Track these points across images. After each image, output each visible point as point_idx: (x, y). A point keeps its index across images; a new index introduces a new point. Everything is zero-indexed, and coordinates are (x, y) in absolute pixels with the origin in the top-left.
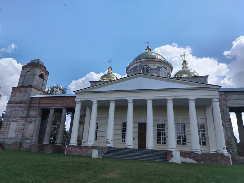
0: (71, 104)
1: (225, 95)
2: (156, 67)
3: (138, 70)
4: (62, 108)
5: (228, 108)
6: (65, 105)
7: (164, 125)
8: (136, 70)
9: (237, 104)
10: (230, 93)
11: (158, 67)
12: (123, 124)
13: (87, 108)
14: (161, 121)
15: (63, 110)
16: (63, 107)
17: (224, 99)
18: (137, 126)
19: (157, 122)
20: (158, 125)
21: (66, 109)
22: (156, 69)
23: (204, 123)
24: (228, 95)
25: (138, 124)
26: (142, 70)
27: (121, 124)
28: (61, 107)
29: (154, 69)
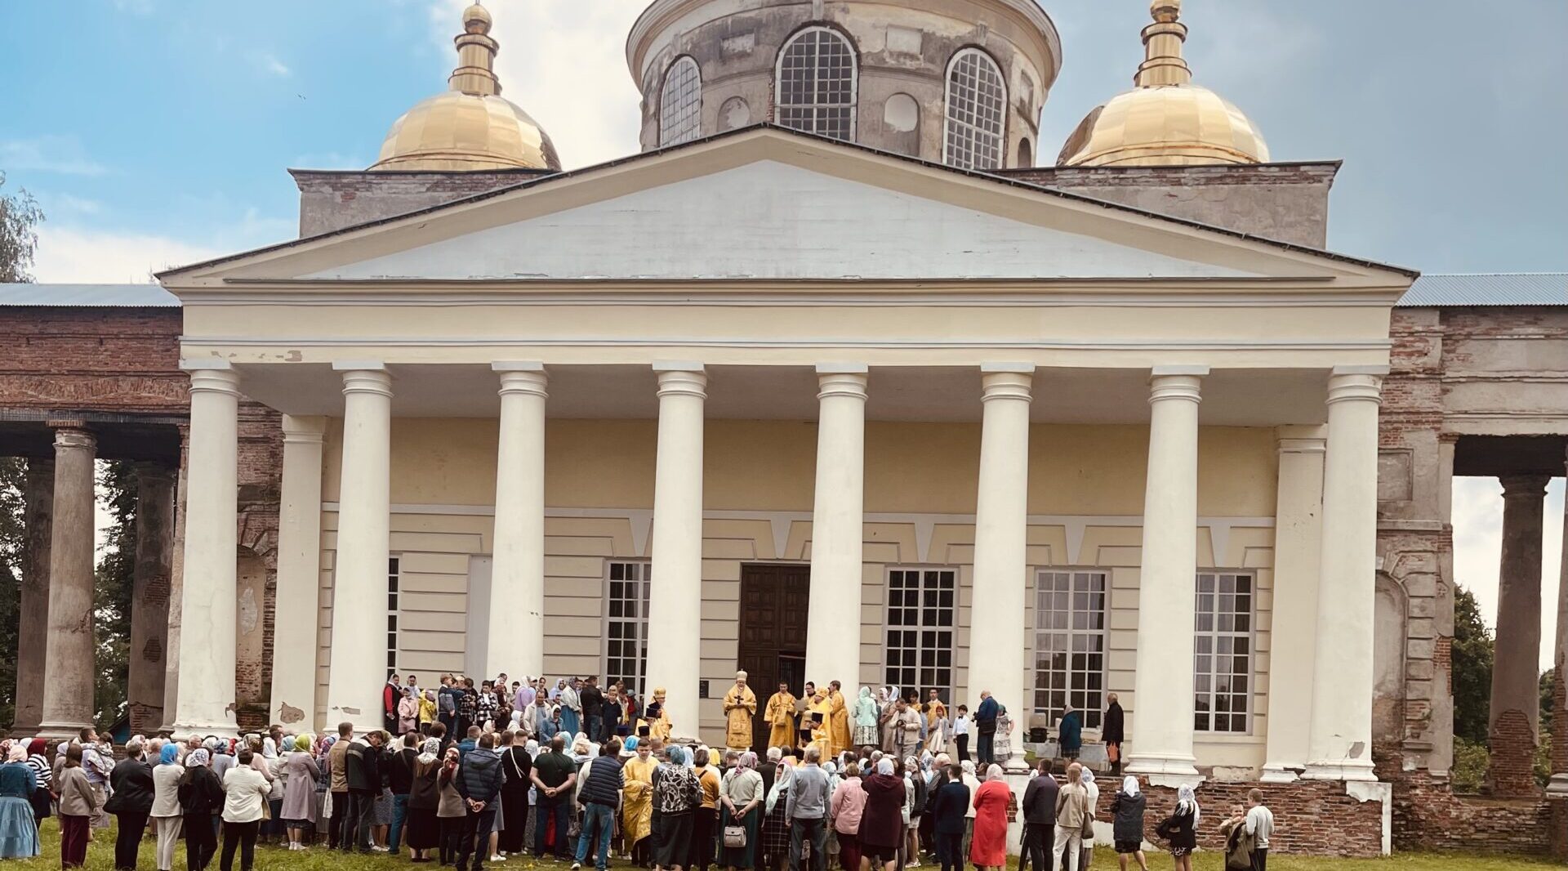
0: (125, 385)
1: (1446, 338)
2: (912, 43)
3: (746, 65)
4: (42, 415)
5: (1450, 448)
6: (68, 391)
7: (948, 579)
8: (724, 58)
9: (1520, 416)
10: (1486, 324)
11: (927, 38)
12: (616, 571)
13: (287, 423)
14: (923, 553)
15: (61, 439)
16: (53, 408)
17: (1433, 375)
18: (734, 591)
19: (888, 554)
20: (896, 578)
21: (88, 429)
22: (909, 64)
23: (1254, 560)
24: (1469, 336)
25: (735, 572)
26: (787, 63)
27: (599, 570)
28: (35, 405)
29: (891, 62)
